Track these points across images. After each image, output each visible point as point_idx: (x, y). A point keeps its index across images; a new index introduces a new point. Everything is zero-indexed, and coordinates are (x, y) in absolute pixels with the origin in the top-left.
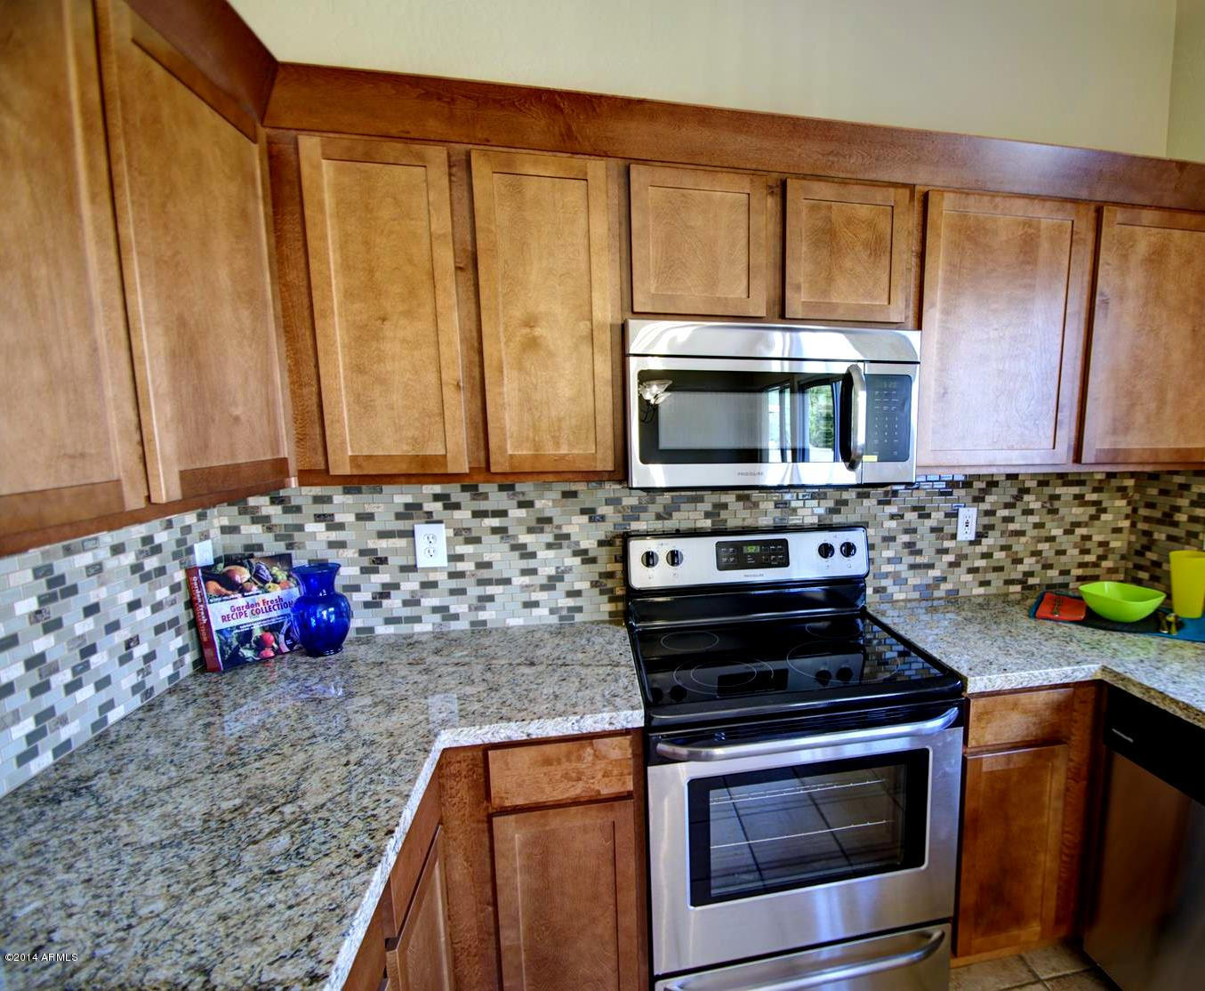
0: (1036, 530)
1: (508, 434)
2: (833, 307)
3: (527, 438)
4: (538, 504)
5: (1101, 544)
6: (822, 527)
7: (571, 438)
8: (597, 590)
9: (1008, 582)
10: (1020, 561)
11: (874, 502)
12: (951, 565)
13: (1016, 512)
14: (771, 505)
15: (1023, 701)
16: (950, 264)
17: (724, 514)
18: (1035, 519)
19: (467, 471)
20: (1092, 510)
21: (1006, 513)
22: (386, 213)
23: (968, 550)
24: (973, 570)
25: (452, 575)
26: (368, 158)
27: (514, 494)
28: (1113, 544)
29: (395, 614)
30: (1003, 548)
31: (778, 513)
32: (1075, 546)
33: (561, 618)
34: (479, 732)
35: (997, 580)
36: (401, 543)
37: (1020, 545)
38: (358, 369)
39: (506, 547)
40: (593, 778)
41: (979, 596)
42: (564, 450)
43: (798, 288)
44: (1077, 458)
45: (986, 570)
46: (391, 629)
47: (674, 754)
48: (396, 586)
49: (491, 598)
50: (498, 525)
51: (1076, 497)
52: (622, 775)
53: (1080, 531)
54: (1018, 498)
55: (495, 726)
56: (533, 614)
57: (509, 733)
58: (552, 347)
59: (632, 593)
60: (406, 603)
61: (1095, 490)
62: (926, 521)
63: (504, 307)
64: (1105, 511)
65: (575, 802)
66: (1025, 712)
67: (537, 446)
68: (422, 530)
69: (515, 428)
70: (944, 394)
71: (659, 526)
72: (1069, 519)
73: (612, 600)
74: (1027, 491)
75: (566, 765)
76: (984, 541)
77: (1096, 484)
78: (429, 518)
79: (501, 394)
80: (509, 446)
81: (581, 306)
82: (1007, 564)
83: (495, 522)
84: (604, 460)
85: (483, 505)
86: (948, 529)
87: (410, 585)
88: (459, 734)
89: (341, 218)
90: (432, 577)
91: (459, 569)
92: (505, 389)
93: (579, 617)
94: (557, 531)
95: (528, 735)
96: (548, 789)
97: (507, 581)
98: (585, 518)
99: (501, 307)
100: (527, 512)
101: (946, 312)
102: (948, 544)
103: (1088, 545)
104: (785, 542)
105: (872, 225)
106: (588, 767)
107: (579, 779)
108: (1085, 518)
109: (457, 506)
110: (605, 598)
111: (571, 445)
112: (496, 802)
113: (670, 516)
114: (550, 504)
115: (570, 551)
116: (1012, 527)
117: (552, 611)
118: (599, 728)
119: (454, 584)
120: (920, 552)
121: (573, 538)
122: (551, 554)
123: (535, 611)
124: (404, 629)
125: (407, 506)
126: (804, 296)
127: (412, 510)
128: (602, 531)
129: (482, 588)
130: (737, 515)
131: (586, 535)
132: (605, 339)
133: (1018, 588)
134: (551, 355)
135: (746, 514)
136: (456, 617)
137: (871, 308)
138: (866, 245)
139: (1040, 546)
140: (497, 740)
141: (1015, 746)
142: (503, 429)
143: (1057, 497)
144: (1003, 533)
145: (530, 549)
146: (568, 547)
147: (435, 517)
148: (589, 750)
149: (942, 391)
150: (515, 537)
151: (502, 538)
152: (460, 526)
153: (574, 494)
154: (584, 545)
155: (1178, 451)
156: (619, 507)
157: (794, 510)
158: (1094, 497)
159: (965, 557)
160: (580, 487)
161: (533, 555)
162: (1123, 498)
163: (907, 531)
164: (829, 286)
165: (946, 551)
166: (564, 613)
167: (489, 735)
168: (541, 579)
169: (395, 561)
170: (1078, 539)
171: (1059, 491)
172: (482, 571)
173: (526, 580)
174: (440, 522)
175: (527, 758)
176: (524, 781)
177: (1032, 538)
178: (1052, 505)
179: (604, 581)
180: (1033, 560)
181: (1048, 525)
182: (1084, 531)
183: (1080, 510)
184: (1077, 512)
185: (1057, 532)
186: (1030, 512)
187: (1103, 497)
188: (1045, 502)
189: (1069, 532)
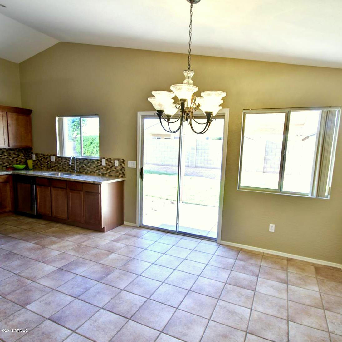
5: (20, 161)
9: (3, 167)
10: (5, 163)
13: (3, 155)
18: (6, 157)
20: (17, 155)
28: (22, 161)
32: (15, 161)
37: (4, 161)
44: (9, 146)
51: (14, 153)
61: (17, 152)
64: (20, 155)
74: (4, 152)
103: (17, 161)
108: (16, 157)
116: (2, 158)
133: (5, 168)
139: (8, 161)
143: (10, 153)
158: (17, 153)
162: (22, 153)
171: (10, 152)
177: (6, 160)
180: (7, 163)
181: (9, 157)
182: (16, 159)
183: (15, 155)
184: (14, 156)
185: (11, 159)
186: (6, 155)
187: (19, 153)
188: (8, 154)
189: (13, 159)
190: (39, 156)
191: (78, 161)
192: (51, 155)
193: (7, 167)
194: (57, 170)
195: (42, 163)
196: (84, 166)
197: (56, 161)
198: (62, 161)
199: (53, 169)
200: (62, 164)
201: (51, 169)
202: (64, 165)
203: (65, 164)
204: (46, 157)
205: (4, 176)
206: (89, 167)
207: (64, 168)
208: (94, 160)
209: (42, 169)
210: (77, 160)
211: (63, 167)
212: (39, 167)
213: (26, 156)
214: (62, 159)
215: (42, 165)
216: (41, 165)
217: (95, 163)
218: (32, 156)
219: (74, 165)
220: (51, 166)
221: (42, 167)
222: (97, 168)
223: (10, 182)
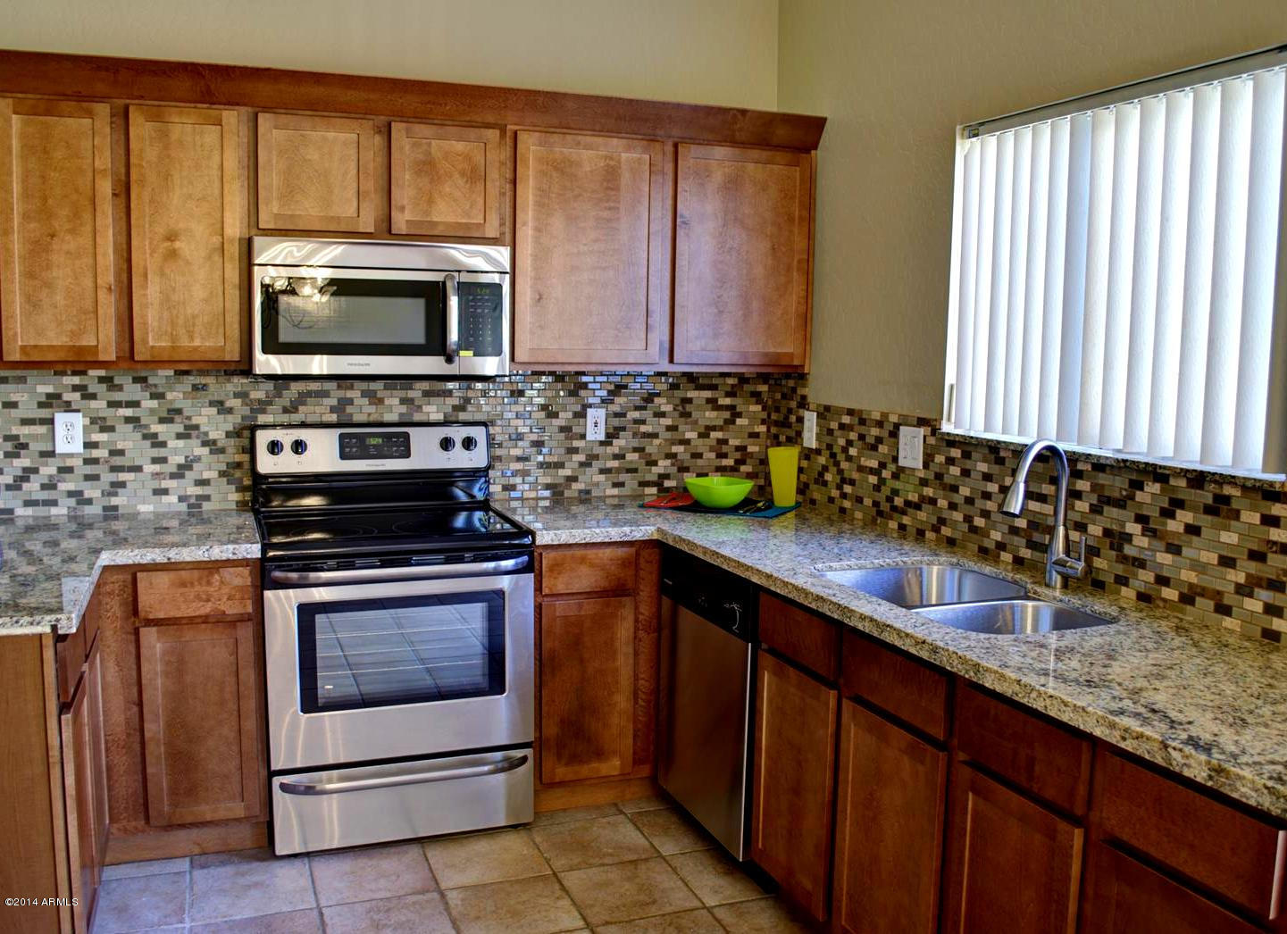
0: (670, 433)
1: (150, 329)
2: (434, 224)
3: (166, 332)
4: (169, 396)
5: (738, 448)
6: (445, 423)
7: (203, 332)
8: (225, 479)
9: (643, 484)
10: (655, 463)
12: (582, 464)
13: (647, 414)
14: (396, 401)
16: (539, 189)
17: (349, 409)
18: (668, 421)
19: (113, 359)
20: (727, 415)
21: (636, 415)
22: (59, 154)
23: (598, 450)
24: (602, 471)
25: (87, 461)
26: (48, 113)
27: (147, 387)
28: (750, 449)
29: (34, 498)
30: (635, 450)
31: (403, 409)
32: (712, 449)
33: (190, 506)
34: (131, 554)
35: (630, 481)
36: (41, 430)
37: (653, 447)
38: (30, 275)
39: (139, 436)
40: (220, 600)
41: (613, 496)
42: (197, 343)
43: (402, 209)
44: (671, 359)
45: (619, 471)
46: (29, 511)
47: (286, 578)
48: (36, 471)
49: (123, 485)
50: (131, 415)
51: (709, 401)
52: (243, 598)
53: (715, 435)
54: (649, 400)
55: (144, 550)
56: (163, 501)
57: (154, 556)
58: (188, 257)
59: (259, 479)
60: (44, 487)
61: (728, 395)
62: (554, 420)
63: (150, 225)
64: (739, 415)
65: (205, 620)
67: (174, 338)
68: (61, 419)
69: (156, 324)
70: (540, 299)
71: (285, 418)
72: (702, 422)
73: (238, 490)
74: (658, 393)
75: (198, 587)
76: (615, 442)
77: (729, 389)
78: (68, 408)
79: (145, 295)
80: (150, 339)
81: (214, 224)
82: (642, 466)
83: (129, 412)
84: (232, 351)
85: (117, 396)
86: (575, 429)
87: (49, 470)
88: (115, 555)
89: (24, 158)
90: (69, 463)
91: (93, 456)
92: (149, 292)
93: (206, 506)
94: (187, 422)
95: (169, 559)
96: (183, 607)
97: (138, 469)
98: (214, 410)
99: (147, 226)
100: (159, 404)
101: (538, 230)
102: (576, 443)
103: (725, 448)
104: (407, 436)
105: (468, 158)
106: (215, 591)
107: (208, 600)
108: (720, 422)
109: (93, 397)
110: (233, 487)
111: (202, 338)
112: (142, 614)
113: (296, 410)
114: (181, 396)
115: (199, 442)
116: (643, 428)
117: (181, 499)
118: (225, 556)
119: (89, 470)
120: (549, 452)
121: (202, 429)
122: (181, 443)
123: (165, 499)
124: (41, 511)
125: (49, 396)
126: (408, 216)
127: (52, 401)
128: (230, 423)
129: (115, 474)
130: (362, 410)
131: (216, 426)
132: (234, 250)
133: (654, 490)
134: (188, 263)
135: (372, 409)
136: (89, 502)
137: (467, 226)
138: (463, 174)
139: (675, 449)
140: (144, 561)
142: (145, 324)
143: (690, 401)
144: (635, 435)
145: (161, 439)
146: (198, 437)
147: (74, 407)
148: (217, 576)
149: (538, 297)
150: (147, 426)
151: (135, 427)
152: (96, 416)
154: (212, 436)
156: (247, 401)
157: (420, 407)
158: (728, 401)
159: (596, 457)
160: (209, 380)
161: (163, 444)
162: (757, 403)
163: (534, 430)
164: (430, 207)
165: (575, 451)
166: (193, 501)
167: (139, 557)
168: (170, 468)
169: (35, 447)
170: (714, 443)
171: (690, 394)
172: (115, 458)
173: (157, 468)
174: (78, 411)
175: (167, 580)
176: (164, 598)
177: (666, 440)
178: (684, 408)
179: (232, 471)
180: (668, 462)
181: (681, 428)
182: (719, 435)
183: (715, 414)
184: (711, 416)
185: (691, 435)
186: (663, 415)
187: (737, 401)
188: (677, 405)
189: (704, 435)
190: (834, 425)
191: (1082, 485)
192: (904, 421)
193: (667, 484)
194: (930, 535)
195: (846, 475)
196: (1133, 528)
197: (926, 466)
198: (966, 473)
199: (906, 520)
200: (965, 491)
201: (893, 525)
202: (979, 503)
203: (987, 496)
204: (875, 431)
205: (608, 552)
206: (1175, 550)
207: (974, 530)
208: (1228, 490)
209: (843, 510)
210: (1077, 475)
211: (968, 519)
212: (831, 500)
213: (776, 423)
214: (967, 455)
215: (848, 489)
216: (839, 487)
217: (1236, 515)
218: (800, 420)
219: (1048, 509)
220: (898, 501)
221: (847, 504)
222: (1253, 567)
223: (641, 593)
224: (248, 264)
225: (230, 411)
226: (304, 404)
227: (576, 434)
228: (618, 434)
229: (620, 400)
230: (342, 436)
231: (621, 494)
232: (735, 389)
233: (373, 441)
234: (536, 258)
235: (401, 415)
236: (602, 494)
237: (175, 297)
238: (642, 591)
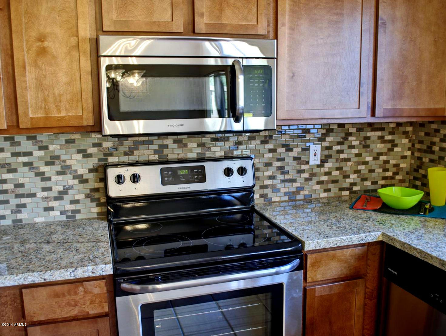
0: (357, 158)
1: (29, 105)
2: (223, 26)
3: (41, 107)
4: (51, 148)
5: (395, 166)
6: (226, 158)
7: (67, 106)
8: (89, 199)
9: (341, 189)
10: (348, 177)
11: (258, 142)
12: (307, 180)
13: (345, 147)
14: (195, 145)
15: (338, 255)
16: (292, 1)
17: (166, 152)
18: (356, 151)
19: (6, 128)
20: (389, 146)
21: (338, 148)
23: (316, 170)
24: (319, 183)
25: (1, 192)
27: (36, 142)
28: (402, 165)
30: (338, 169)
31: (199, 150)
32: (380, 167)
33: (68, 217)
34: (16, 278)
35: (334, 188)
37: (347, 167)
39: (32, 174)
40: (84, 304)
41: (324, 198)
42: (63, 114)
43: (202, 15)
44: (373, 114)
45: (327, 182)
47: (132, 289)
49: (24, 206)
50: (27, 161)
51: (379, 138)
52: (101, 302)
53: (382, 158)
54: (345, 138)
55: (26, 275)
56: (51, 215)
57: (33, 278)
58: (55, 53)
59: (111, 201)
61: (391, 133)
62: (290, 153)
63: (26, 31)
64: (396, 146)
65: (75, 319)
66: (339, 261)
67: (47, 112)
69: (34, 101)
70: (293, 76)
71: (125, 159)
72: (376, 151)
73: (98, 205)
74: (351, 134)
75: (68, 297)
76: (326, 165)
77: (391, 130)
79: (25, 81)
80: (30, 112)
81: (71, 28)
82: (340, 178)
83: (25, 159)
84: (88, 119)
85: (18, 149)
86: (304, 158)
88: (5, 279)
91: (4, 188)
92: (27, 78)
93: (78, 216)
94: (63, 164)
95: (45, 280)
96: (58, 311)
97: (34, 195)
98: (80, 156)
99: (24, 31)
100: (45, 153)
101: (292, 29)
102: (304, 167)
103: (387, 166)
104: (203, 168)
106: (81, 299)
107: (76, 305)
108: (385, 150)
109: (2, 150)
110: (94, 204)
111: (67, 110)
112: (28, 318)
113: (132, 153)
114: (58, 147)
115: (71, 176)
116: (342, 156)
117: (62, 213)
118: (86, 275)
119: (2, 198)
120: (287, 173)
121: (73, 168)
122: (60, 178)
123: (52, 213)
126: (206, 20)
128: (93, 162)
129: (19, 199)
130: (174, 152)
131: (81, 166)
132: (86, 47)
133: (347, 193)
134: (54, 57)
135: (180, 151)
136: (3, 217)
137: (246, 27)
139: (360, 167)
140: (26, 282)
141: (335, 280)
142: (26, 102)
143: (368, 138)
144: (337, 160)
145: (47, 175)
146: (70, 174)
148: (81, 288)
149: (292, 75)
150: (38, 168)
151: (30, 169)
152: (4, 162)
153: (73, 141)
154: (80, 172)
155: (429, 109)
156: (101, 148)
157: (209, 148)
158: (389, 137)
159: (315, 175)
160: (77, 136)
162: (406, 138)
163: (279, 160)
164: (221, 14)
165: (303, 171)
166: (69, 214)
167: (22, 280)
168: (54, 194)
170: (382, 163)
171: (369, 134)
172: (18, 189)
173: (45, 194)
175: (44, 293)
176: (43, 307)
177: (354, 162)
178: (365, 143)
179: (93, 193)
180: (355, 176)
181: (363, 155)
182: (385, 158)
183: (382, 145)
184: (380, 147)
185: (369, 159)
186: (353, 147)
187: (395, 137)
188: (361, 141)
189: (376, 159)
193: (355, 188)
205: (350, 251)
223: (367, 275)
224: (97, 56)
225: (90, 156)
226: (137, 149)
227: (303, 161)
228: (328, 160)
229: (328, 139)
230: (162, 170)
231: (329, 196)
232: (394, 130)
233: (182, 172)
234: (290, 48)
235: (197, 154)
236: (318, 197)
237: (46, 82)
238: (369, 274)
